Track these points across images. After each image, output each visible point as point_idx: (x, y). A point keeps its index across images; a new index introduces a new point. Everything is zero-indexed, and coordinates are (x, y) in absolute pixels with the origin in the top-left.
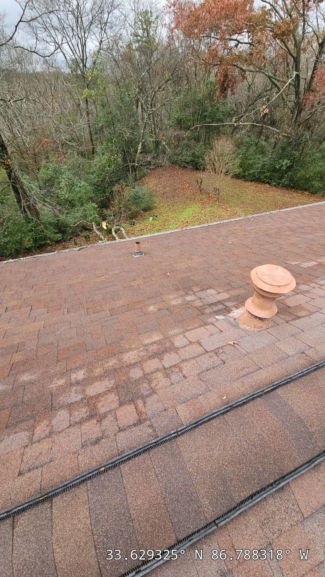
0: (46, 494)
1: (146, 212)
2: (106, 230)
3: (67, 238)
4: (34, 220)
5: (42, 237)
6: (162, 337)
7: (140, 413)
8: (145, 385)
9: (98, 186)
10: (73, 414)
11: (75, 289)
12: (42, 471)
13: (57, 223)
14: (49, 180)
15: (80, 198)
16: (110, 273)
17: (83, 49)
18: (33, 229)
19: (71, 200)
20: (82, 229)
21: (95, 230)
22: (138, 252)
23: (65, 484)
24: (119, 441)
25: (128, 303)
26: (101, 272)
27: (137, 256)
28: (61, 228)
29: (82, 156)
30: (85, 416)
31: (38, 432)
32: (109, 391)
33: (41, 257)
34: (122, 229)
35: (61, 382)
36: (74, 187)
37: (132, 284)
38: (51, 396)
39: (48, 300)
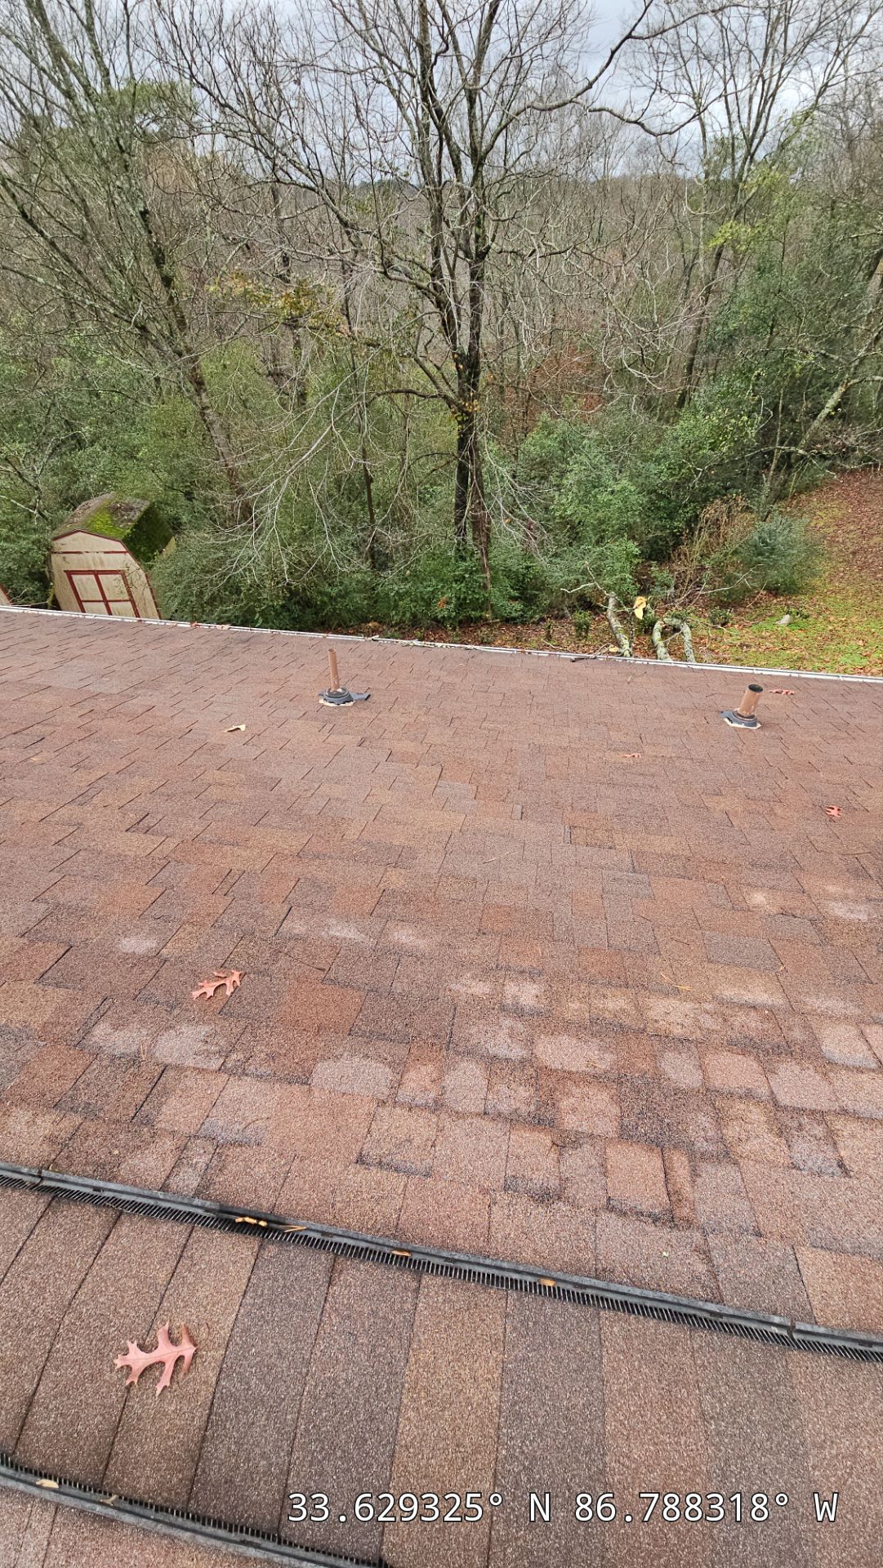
0: (409, 1251)
1: (776, 596)
2: (639, 622)
3: (531, 617)
4: (476, 556)
5: (478, 599)
6: (781, 1002)
7: (674, 1195)
8: (703, 1120)
9: (661, 497)
10: (496, 1088)
11: (549, 762)
12: (405, 1186)
13: (524, 575)
14: (543, 463)
15: (601, 522)
16: (649, 750)
17: (764, 107)
18: (467, 576)
19: (577, 521)
20: (576, 604)
21: (609, 613)
22: (744, 713)
23: (456, 1257)
24: (604, 1238)
25: (687, 853)
26: (624, 740)
27: (735, 725)
28: (527, 589)
29: (646, 409)
30: (524, 1109)
31: (413, 1085)
32: (597, 1079)
33: (482, 652)
34: (686, 629)
35: (481, 989)
36: (597, 490)
37: (710, 802)
38: (452, 1011)
39: (482, 766)
